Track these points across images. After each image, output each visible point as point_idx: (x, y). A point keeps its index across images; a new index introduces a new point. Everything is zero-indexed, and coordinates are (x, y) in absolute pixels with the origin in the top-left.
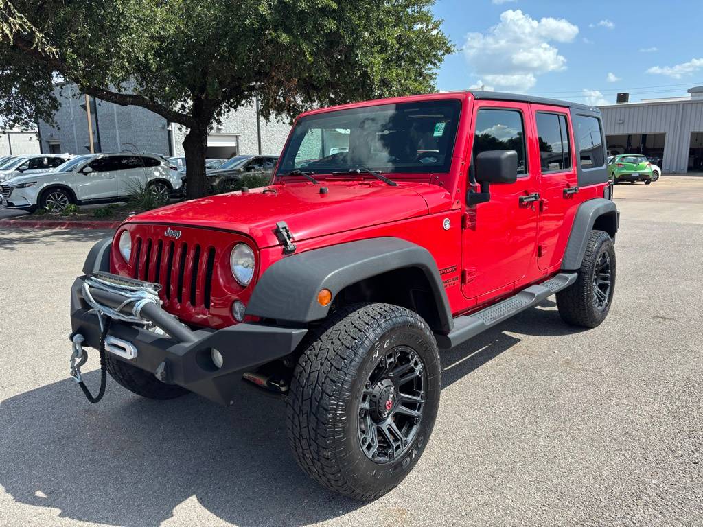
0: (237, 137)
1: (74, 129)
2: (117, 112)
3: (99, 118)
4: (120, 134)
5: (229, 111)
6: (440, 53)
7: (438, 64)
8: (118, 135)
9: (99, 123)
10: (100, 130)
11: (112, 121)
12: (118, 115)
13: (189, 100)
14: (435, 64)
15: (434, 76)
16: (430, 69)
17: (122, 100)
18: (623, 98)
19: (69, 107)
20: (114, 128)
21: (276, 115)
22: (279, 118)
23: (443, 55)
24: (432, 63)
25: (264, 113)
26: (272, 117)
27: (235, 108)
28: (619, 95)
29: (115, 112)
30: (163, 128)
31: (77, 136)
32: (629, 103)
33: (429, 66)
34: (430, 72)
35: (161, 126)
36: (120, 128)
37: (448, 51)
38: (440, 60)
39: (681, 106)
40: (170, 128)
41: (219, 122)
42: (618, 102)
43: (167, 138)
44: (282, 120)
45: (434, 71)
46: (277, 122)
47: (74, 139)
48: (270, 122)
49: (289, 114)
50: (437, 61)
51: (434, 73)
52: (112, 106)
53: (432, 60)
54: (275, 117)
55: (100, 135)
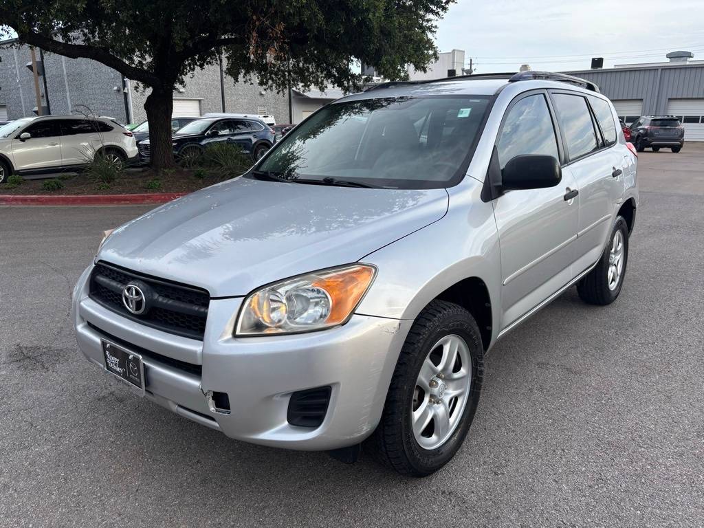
0: (200, 101)
1: (21, 92)
2: (67, 73)
3: (48, 80)
4: (70, 98)
5: (193, 69)
7: (441, 13)
8: (68, 98)
9: (47, 85)
10: (49, 94)
11: (62, 82)
12: (68, 76)
13: (147, 56)
14: (437, 14)
15: (433, 29)
16: (428, 21)
17: (72, 52)
18: (597, 63)
19: (14, 68)
20: (64, 91)
21: (245, 74)
22: (248, 77)
24: (432, 12)
25: (233, 72)
26: (241, 77)
27: (201, 66)
28: (593, 60)
29: (65, 73)
30: (119, 91)
31: (25, 99)
32: (603, 68)
33: (430, 16)
34: (429, 24)
35: (115, 88)
36: (70, 91)
38: (444, 9)
39: (660, 70)
40: (126, 91)
41: (182, 82)
42: (592, 67)
43: (123, 101)
44: (250, 80)
45: (434, 23)
46: (245, 82)
47: (21, 102)
48: (238, 81)
49: (260, 73)
50: (439, 10)
51: (434, 25)
52: (61, 66)
53: (435, 9)
54: (244, 77)
55: (49, 97)
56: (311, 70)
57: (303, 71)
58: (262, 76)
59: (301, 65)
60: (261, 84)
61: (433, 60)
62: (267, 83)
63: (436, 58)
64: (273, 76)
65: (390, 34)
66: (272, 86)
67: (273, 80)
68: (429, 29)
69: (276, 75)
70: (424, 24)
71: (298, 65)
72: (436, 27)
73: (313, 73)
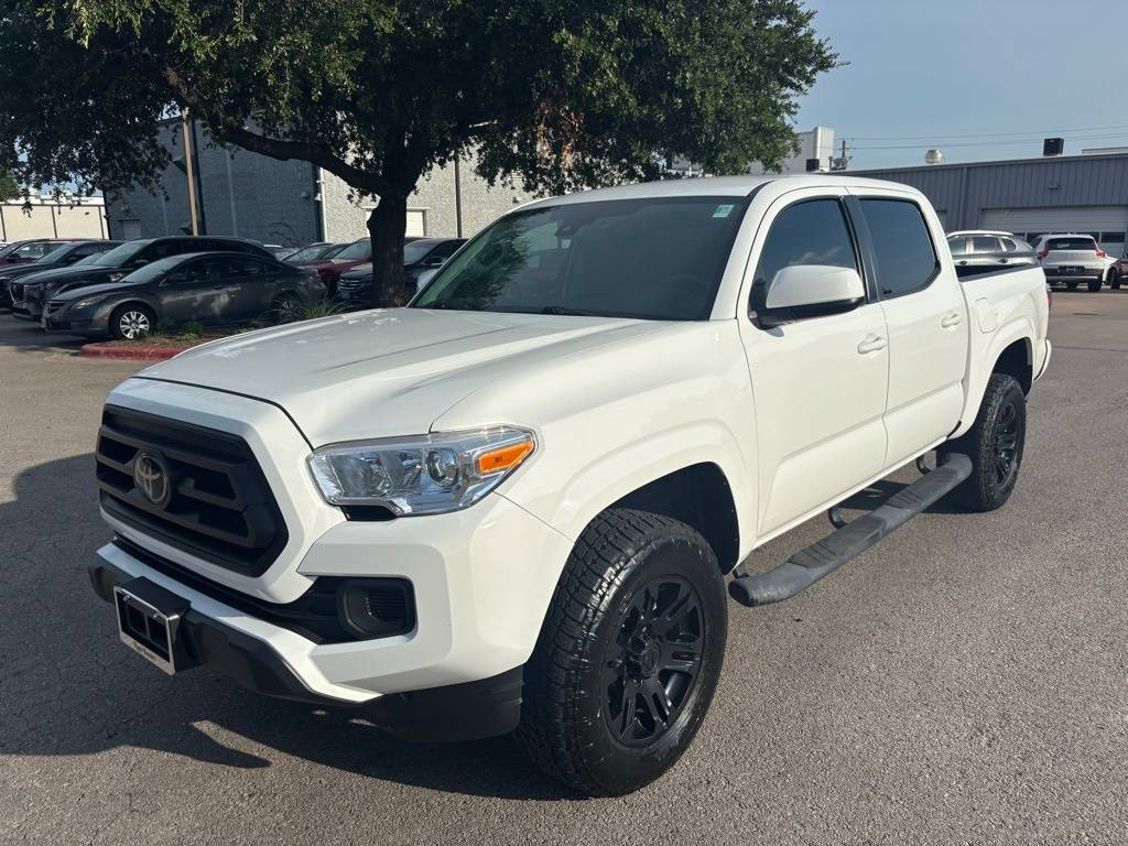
0: (424, 212)
2: (233, 173)
3: (203, 183)
4: (236, 207)
6: (809, 69)
7: (804, 86)
8: (233, 210)
9: (203, 190)
10: (205, 203)
11: (225, 187)
12: (234, 176)
14: (798, 88)
15: (793, 109)
16: (787, 96)
17: (280, 151)
18: (1053, 146)
20: (228, 198)
21: (504, 175)
22: (509, 179)
23: (814, 72)
24: (792, 85)
25: (487, 171)
26: (498, 178)
27: (441, 163)
28: (1047, 141)
29: (229, 173)
30: (307, 198)
31: (168, 210)
32: (1063, 155)
33: (788, 91)
34: (787, 102)
35: (304, 194)
36: (237, 198)
37: (824, 64)
38: (809, 81)
40: (318, 198)
42: (1046, 153)
43: (314, 213)
44: (511, 182)
45: (793, 100)
46: (503, 185)
47: (162, 215)
48: (493, 185)
49: (526, 173)
50: (802, 83)
51: (793, 103)
52: (225, 164)
53: (795, 81)
54: (502, 178)
55: (205, 209)
56: (602, 167)
57: (591, 168)
58: (528, 176)
59: (587, 160)
60: (528, 188)
61: (791, 153)
62: (536, 187)
63: (796, 150)
64: (545, 177)
65: (729, 121)
66: (543, 193)
67: (546, 183)
68: (787, 108)
69: (550, 175)
70: (779, 102)
71: (583, 159)
72: (796, 106)
73: (605, 171)
